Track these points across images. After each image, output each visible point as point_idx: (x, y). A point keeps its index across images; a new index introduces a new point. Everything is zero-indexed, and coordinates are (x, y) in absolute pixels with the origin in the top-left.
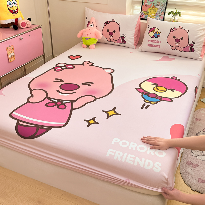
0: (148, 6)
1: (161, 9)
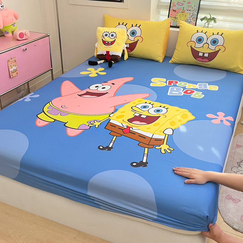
1: (192, 14)
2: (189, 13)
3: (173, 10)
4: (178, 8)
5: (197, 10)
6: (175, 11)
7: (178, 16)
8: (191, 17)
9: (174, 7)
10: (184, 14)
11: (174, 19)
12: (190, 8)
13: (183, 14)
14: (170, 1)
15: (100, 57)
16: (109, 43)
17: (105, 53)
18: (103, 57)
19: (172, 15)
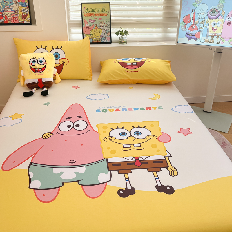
0: (89, 28)
1: (106, 30)
2: (102, 28)
4: (91, 25)
5: (110, 25)
6: (88, 28)
7: (92, 33)
8: (105, 32)
9: (87, 24)
11: (90, 36)
12: (102, 24)
13: (97, 30)
14: (81, 19)
15: (31, 86)
16: (40, 69)
17: (36, 81)
18: (35, 85)
19: (86, 32)
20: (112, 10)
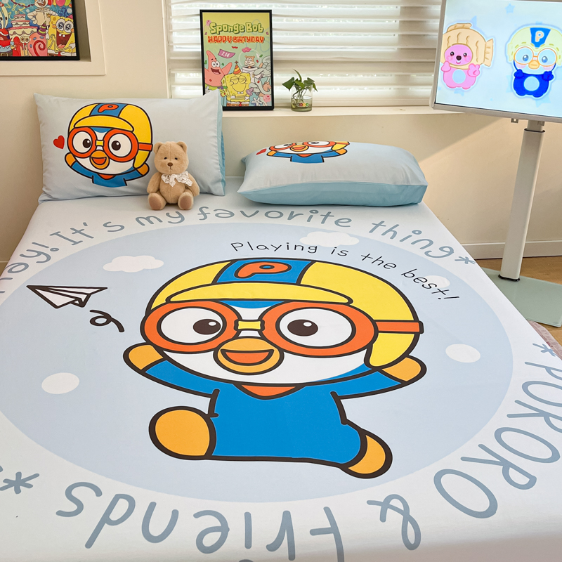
0: (220, 71)
2: (251, 73)
3: (213, 70)
4: (223, 64)
5: (270, 64)
6: (217, 71)
7: (227, 83)
8: (258, 82)
10: (241, 77)
11: (220, 90)
12: (251, 62)
13: (238, 76)
14: (200, 50)
19: (211, 80)
20: (276, 29)
